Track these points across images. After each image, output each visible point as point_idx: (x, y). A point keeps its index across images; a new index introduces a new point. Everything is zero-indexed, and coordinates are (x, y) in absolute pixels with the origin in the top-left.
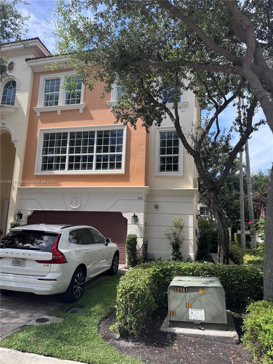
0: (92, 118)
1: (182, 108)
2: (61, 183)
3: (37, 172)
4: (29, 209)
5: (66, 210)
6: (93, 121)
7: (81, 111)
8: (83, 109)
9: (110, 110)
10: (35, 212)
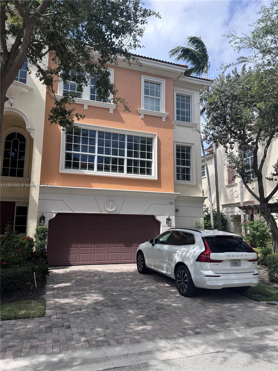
0: (122, 121)
1: (193, 128)
2: (93, 184)
3: (62, 170)
4: (53, 212)
5: (100, 213)
6: (124, 124)
7: (111, 111)
8: (114, 110)
9: (141, 117)
10: (58, 215)
